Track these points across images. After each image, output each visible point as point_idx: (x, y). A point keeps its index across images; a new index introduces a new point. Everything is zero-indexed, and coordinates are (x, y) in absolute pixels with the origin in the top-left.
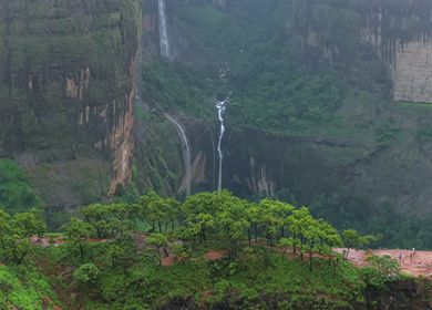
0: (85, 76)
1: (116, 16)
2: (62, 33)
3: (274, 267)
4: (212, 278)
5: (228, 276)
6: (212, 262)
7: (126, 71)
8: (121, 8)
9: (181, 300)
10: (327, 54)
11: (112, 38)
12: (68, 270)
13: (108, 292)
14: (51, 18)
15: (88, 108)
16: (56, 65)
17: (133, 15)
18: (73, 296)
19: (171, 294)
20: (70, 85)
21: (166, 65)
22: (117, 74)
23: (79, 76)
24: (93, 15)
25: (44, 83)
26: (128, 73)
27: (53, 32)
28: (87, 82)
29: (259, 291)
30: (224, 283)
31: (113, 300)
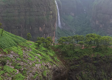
0: (44, 27)
1: (51, 12)
2: (39, 16)
3: (108, 50)
4: (93, 52)
5: (97, 51)
6: (93, 48)
7: (54, 26)
8: (52, 10)
9: (87, 56)
10: (101, 26)
11: (50, 18)
12: (59, 50)
13: (69, 54)
14: (36, 12)
15: (44, 35)
16: (37, 23)
17: (55, 12)
18: (61, 56)
19: (84, 55)
20: (40, 29)
21: (60, 29)
22: (52, 27)
23: (43, 26)
24: (46, 11)
25: (34, 28)
26: (54, 27)
27: (36, 15)
28: (44, 28)
29: (105, 55)
30: (96, 53)
31: (70, 56)
